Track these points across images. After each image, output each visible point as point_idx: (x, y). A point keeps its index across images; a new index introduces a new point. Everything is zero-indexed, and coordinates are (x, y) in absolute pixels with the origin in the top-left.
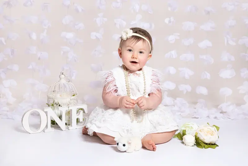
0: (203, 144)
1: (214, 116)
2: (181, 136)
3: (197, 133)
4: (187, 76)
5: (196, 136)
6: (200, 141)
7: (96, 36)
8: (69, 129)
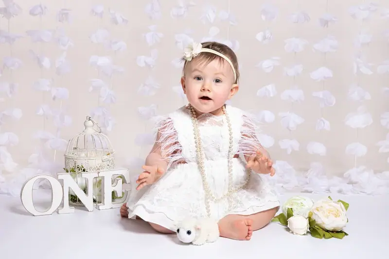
0: (321, 232)
1: (337, 188)
2: (285, 219)
3: (311, 214)
4: (292, 125)
5: (309, 218)
6: (316, 226)
7: (145, 62)
8: (99, 210)
